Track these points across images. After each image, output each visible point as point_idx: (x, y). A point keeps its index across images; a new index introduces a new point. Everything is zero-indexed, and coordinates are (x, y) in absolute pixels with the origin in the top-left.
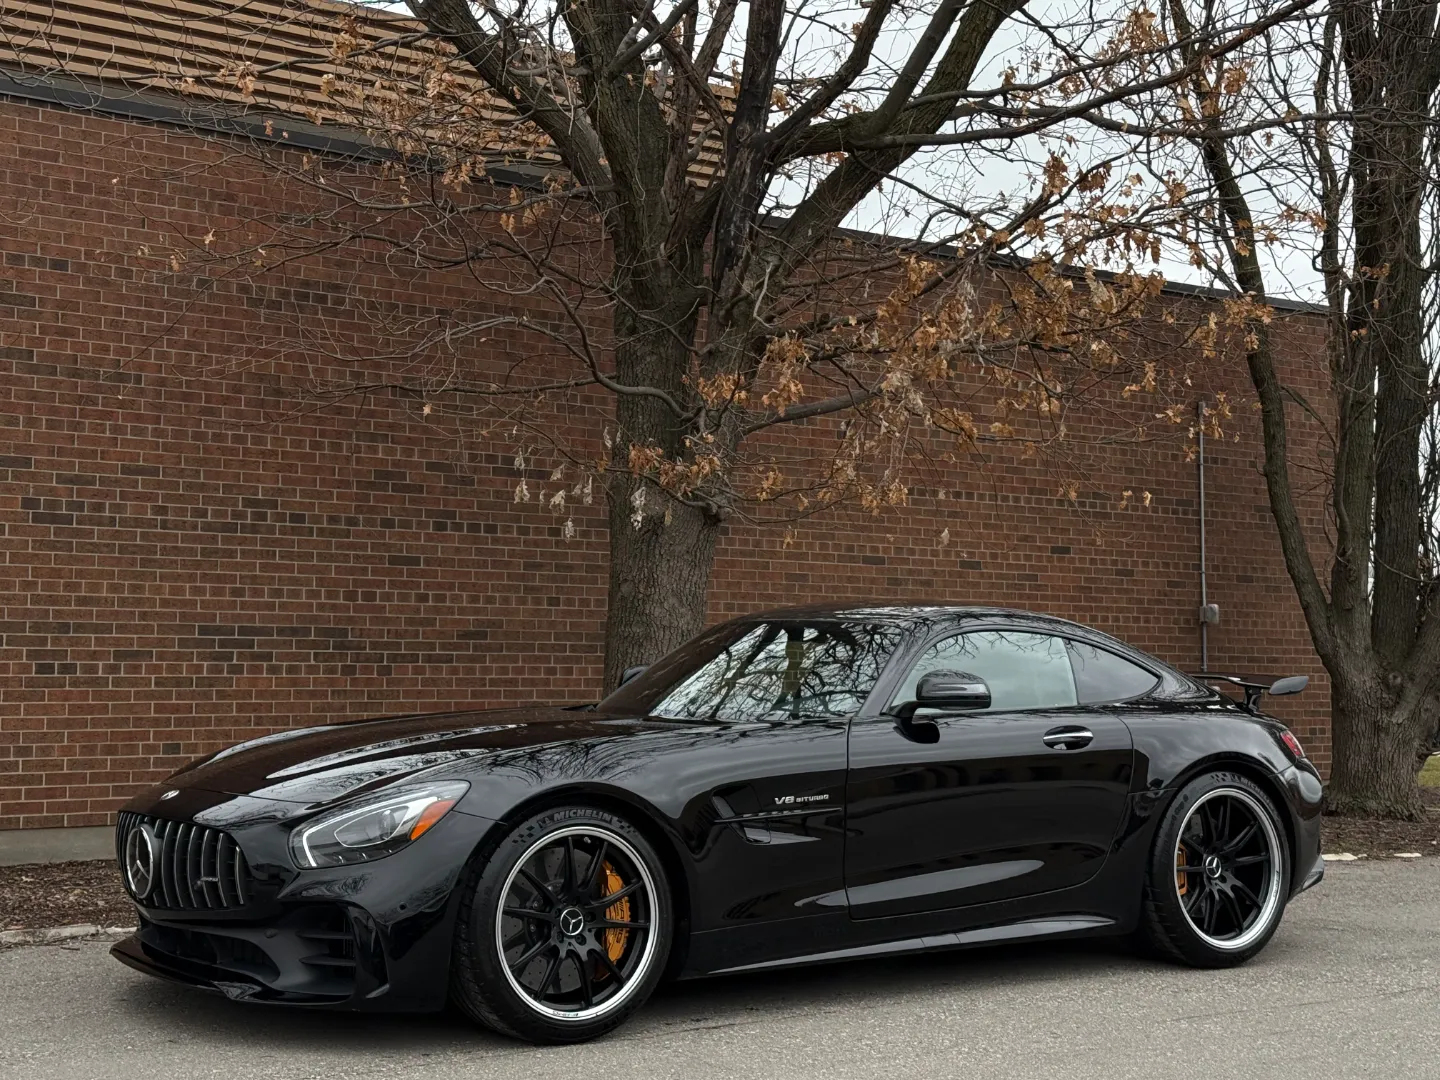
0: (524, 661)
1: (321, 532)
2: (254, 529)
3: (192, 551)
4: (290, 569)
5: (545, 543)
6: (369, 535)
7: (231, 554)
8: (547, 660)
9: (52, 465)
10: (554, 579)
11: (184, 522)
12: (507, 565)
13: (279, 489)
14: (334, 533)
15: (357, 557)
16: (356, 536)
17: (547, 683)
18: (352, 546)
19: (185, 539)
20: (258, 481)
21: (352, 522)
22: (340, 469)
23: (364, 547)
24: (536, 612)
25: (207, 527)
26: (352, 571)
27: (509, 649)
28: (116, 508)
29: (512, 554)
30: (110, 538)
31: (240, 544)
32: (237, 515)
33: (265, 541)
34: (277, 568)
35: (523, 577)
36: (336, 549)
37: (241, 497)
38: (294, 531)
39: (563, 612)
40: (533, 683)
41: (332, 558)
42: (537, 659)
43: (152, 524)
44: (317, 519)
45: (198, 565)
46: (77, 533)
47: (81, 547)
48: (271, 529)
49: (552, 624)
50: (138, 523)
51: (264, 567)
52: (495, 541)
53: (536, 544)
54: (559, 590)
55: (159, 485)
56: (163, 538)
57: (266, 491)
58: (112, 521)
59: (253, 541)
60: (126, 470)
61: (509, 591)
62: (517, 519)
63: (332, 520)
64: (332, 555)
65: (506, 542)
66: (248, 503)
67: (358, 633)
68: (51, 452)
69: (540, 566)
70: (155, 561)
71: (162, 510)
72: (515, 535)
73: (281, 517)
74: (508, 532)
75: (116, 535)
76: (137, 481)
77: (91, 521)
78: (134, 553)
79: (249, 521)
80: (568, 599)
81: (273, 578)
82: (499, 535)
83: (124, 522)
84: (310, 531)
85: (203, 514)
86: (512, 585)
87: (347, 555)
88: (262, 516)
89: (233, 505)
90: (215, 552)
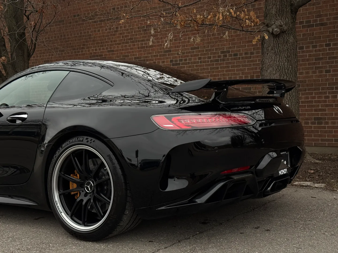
0: (315, 94)
1: (243, 58)
2: (224, 60)
3: (208, 69)
5: (324, 50)
7: (217, 68)
8: (325, 93)
9: (176, 50)
10: (328, 63)
11: (206, 61)
12: (308, 60)
13: (230, 47)
14: (246, 58)
15: (254, 64)
16: (253, 58)
17: (325, 101)
18: (252, 61)
19: (206, 65)
20: (224, 46)
21: (252, 53)
22: (248, 37)
23: (256, 61)
24: (320, 76)
25: (211, 61)
26: (252, 69)
27: (309, 90)
28: (190, 59)
29: (310, 56)
30: (189, 68)
31: (220, 65)
32: (219, 57)
33: (227, 63)
34: (230, 71)
35: (314, 64)
36: (247, 63)
37: (220, 51)
38: (235, 59)
39: (332, 75)
40: (319, 102)
41: (246, 66)
42: (321, 93)
43: (198, 62)
44: (241, 54)
45: (209, 72)
46: (181, 67)
48: (228, 59)
49: (327, 80)
50: (195, 63)
51: (226, 71)
52: (303, 52)
53: (320, 50)
54: (331, 67)
55: (199, 51)
56: (200, 66)
57: (226, 48)
58: (189, 63)
59: (223, 64)
60: (192, 49)
61: (308, 70)
62: (312, 43)
63: (246, 54)
64: (246, 65)
65: (307, 52)
66: (222, 52)
67: (254, 88)
68: (175, 47)
69: (322, 59)
71: (200, 58)
72: (311, 49)
73: (231, 55)
74: (308, 48)
76: (194, 51)
77: (184, 64)
78: (194, 71)
79: (222, 58)
80: (334, 70)
81: (229, 74)
82: (304, 50)
83: (192, 63)
84: (239, 58)
85: (210, 58)
86: (310, 67)
87: (251, 64)
88: (225, 56)
89: (218, 54)
90: (213, 68)
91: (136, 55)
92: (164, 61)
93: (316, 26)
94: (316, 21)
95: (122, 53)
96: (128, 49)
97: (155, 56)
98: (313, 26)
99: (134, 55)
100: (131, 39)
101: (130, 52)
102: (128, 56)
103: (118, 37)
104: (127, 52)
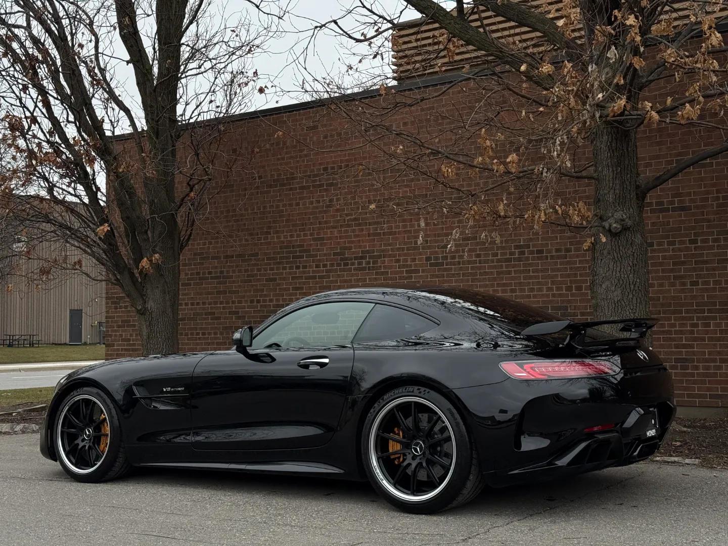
0: (675, 320)
1: (552, 257)
2: (519, 260)
3: (492, 273)
4: (536, 277)
5: (687, 249)
6: (577, 256)
7: (509, 273)
8: (692, 318)
9: (436, 241)
10: (694, 269)
11: (488, 260)
12: (661, 264)
13: (531, 238)
14: (559, 257)
15: (571, 268)
16: (571, 257)
17: (692, 332)
18: (568, 263)
19: (489, 267)
20: (521, 236)
21: (568, 250)
23: (575, 263)
24: (683, 291)
25: (499, 261)
26: (569, 276)
27: (664, 313)
29: (664, 258)
30: (459, 271)
31: (513, 268)
32: (512, 254)
33: (525, 265)
34: (531, 277)
35: (672, 271)
36: (560, 265)
37: (513, 245)
38: (538, 258)
39: (701, 289)
40: (681, 332)
41: (558, 270)
42: (684, 318)
43: (475, 262)
44: (549, 251)
45: (495, 279)
46: (445, 270)
47: (448, 276)
48: (527, 259)
49: (694, 297)
50: (469, 262)
51: (525, 278)
52: (653, 251)
53: (680, 250)
54: (698, 276)
55: (477, 244)
56: (480, 268)
57: (524, 240)
58: (459, 263)
59: (519, 266)
61: (663, 280)
62: (668, 237)
63: (558, 250)
64: (558, 269)
65: (660, 251)
66: (517, 247)
67: (573, 308)
68: (435, 235)
69: (683, 263)
70: (477, 279)
71: (478, 256)
72: (666, 246)
73: (532, 252)
74: (662, 245)
75: (461, 269)
76: (468, 244)
77: (451, 264)
78: (468, 276)
79: (517, 256)
80: (705, 281)
81: (529, 283)
82: (655, 247)
83: (464, 263)
84: (547, 257)
85: (497, 255)
86: (666, 276)
87: (566, 268)
88: (523, 253)
89: (510, 249)
90: (502, 273)
91: (365, 247)
92: (415, 259)
93: (674, 209)
94: (672, 203)
95: (338, 243)
96: (350, 237)
97: (398, 249)
98: (667, 210)
99: (360, 247)
100: (355, 219)
101: (353, 242)
102: (350, 248)
103: (334, 216)
104: (349, 242)
